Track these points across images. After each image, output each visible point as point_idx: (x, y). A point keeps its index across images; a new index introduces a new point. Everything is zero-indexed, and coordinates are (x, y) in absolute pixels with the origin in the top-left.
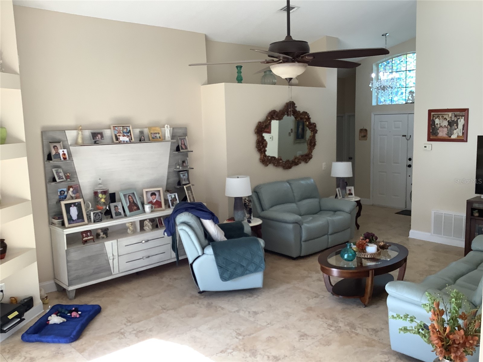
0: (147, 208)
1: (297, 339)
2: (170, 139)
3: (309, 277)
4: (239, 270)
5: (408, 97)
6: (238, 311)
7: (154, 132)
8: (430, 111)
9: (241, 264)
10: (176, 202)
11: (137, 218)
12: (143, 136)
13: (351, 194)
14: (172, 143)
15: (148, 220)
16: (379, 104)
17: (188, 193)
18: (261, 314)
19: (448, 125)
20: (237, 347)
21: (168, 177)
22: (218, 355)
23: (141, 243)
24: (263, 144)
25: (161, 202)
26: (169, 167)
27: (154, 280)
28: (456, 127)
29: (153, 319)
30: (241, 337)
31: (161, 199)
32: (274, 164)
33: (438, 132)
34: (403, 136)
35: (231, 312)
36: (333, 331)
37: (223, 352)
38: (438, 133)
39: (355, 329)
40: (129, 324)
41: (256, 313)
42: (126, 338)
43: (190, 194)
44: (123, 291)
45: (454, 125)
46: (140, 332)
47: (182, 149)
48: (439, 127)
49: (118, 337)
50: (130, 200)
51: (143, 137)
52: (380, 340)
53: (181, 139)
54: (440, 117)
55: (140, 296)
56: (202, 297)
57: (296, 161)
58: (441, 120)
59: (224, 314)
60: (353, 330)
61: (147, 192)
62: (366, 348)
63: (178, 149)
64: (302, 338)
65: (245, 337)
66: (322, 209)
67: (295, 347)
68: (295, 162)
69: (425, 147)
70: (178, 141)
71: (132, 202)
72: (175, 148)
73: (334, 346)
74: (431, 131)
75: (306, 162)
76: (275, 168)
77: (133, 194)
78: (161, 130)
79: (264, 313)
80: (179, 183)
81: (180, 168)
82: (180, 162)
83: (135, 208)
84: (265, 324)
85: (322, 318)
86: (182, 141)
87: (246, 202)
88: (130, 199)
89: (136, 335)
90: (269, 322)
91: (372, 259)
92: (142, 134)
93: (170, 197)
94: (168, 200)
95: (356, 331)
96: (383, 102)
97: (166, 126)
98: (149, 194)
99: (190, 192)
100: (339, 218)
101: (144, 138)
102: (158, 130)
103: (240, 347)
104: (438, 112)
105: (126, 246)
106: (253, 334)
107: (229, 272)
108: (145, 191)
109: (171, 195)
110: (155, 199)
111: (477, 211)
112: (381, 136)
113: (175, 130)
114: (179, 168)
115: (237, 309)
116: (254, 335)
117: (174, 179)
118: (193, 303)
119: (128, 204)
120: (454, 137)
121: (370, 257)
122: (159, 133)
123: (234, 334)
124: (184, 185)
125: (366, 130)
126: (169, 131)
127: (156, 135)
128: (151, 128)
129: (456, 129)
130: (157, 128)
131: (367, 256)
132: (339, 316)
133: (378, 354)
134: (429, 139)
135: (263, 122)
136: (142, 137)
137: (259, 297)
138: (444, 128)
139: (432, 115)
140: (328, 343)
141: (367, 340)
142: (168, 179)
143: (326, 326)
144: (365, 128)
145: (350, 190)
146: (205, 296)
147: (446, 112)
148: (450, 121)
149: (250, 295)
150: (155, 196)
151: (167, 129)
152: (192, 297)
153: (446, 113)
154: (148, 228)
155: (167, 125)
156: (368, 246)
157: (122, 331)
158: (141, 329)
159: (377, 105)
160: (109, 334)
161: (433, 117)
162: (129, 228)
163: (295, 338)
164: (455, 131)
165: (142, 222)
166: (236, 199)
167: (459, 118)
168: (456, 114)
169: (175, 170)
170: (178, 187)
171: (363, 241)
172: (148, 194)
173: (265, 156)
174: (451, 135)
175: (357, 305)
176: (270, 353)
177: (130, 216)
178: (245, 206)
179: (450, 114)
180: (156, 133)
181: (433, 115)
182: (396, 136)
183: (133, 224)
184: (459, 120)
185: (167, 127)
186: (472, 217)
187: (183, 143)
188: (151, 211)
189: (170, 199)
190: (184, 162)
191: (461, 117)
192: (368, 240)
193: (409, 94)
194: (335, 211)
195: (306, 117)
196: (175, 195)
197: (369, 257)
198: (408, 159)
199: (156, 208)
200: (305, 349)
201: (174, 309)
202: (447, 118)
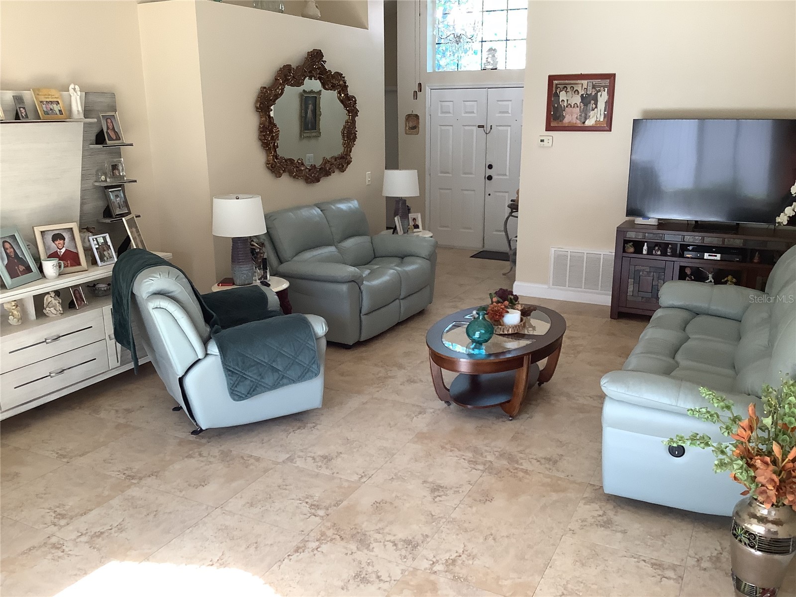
0: (50, 267)
1: (430, 498)
2: (82, 116)
3: (390, 377)
4: (269, 380)
5: (487, 58)
6: (291, 459)
7: (48, 100)
8: (551, 78)
9: (274, 365)
10: (109, 252)
11: (27, 292)
12: (24, 108)
13: (416, 227)
14: (86, 125)
15: (53, 294)
16: (437, 70)
17: (131, 232)
18: (339, 459)
19: (581, 102)
20: (323, 534)
21: (82, 198)
22: (294, 557)
23: (45, 343)
24: (271, 132)
25: (77, 254)
26: (84, 177)
27: (80, 417)
28: (594, 106)
29: (115, 502)
30: (321, 513)
31: (76, 247)
32: (291, 174)
33: (564, 114)
34: (479, 127)
35: (278, 463)
36: (483, 471)
37: (300, 550)
38: (564, 117)
39: (517, 462)
40: (63, 522)
41: (327, 459)
42: (69, 555)
43: (136, 235)
44: (17, 449)
45: (590, 103)
46: (98, 536)
47: (111, 139)
48: (566, 106)
49: (50, 556)
50: (8, 251)
51: (23, 111)
52: (568, 476)
53: (106, 118)
54: (569, 89)
55: (64, 457)
56: (204, 441)
57: (328, 167)
58: (570, 94)
59: (266, 471)
60: (516, 466)
61: (43, 233)
62: (555, 496)
63: (100, 139)
64: (436, 493)
65: (330, 511)
66: (377, 255)
67: (433, 514)
68: (325, 170)
69: (542, 141)
70: (99, 121)
71: (12, 255)
72: (94, 138)
73: (500, 501)
74: (552, 113)
75: (342, 169)
76: (292, 179)
77: (13, 237)
78: (61, 95)
79: (342, 455)
80: (108, 213)
81: (108, 180)
82: (107, 166)
83: (22, 268)
84: (355, 478)
85: (451, 451)
86: (109, 121)
87: (254, 247)
88: (7, 249)
89: (91, 543)
90: (361, 472)
91: (517, 335)
92: (20, 103)
93: (95, 242)
94: (91, 249)
95: (521, 467)
96: (443, 68)
97: (72, 86)
98: (49, 237)
99: (134, 230)
100: (412, 267)
101: (25, 111)
102: (54, 95)
103: (330, 533)
104: (565, 80)
105: (10, 353)
106: (342, 501)
107: (248, 382)
108: (38, 231)
109: (96, 239)
110: (63, 247)
111: (631, 244)
112: (443, 128)
113: (91, 98)
114: (106, 181)
115: (288, 456)
116: (345, 503)
117: (96, 205)
118: (190, 456)
119: (6, 262)
120: (589, 123)
121: (513, 332)
122: (58, 103)
123: (305, 508)
124: (124, 217)
125: (417, 116)
126: (78, 98)
127: (52, 107)
128: (39, 90)
129: (593, 110)
130: (53, 92)
131: (508, 331)
132: (478, 442)
133: (581, 504)
134: (549, 128)
135: (270, 89)
136: (20, 111)
137: (319, 427)
138: (574, 107)
139: (554, 86)
140: (486, 497)
141: (549, 480)
142: (82, 204)
143: (466, 464)
144: (414, 113)
145: (414, 219)
146: (210, 438)
147: (577, 80)
148: (584, 95)
149: (299, 424)
150: (62, 242)
151: (75, 94)
152: (181, 443)
153: (579, 81)
154: (54, 312)
155: (75, 85)
156: (508, 312)
157: (54, 540)
158: (98, 529)
159: (434, 71)
160: (24, 553)
161: (557, 88)
162: (12, 313)
163: (425, 497)
164: (592, 113)
165: (39, 300)
166: (236, 240)
167: (600, 91)
168: (594, 83)
169: (97, 184)
170: (108, 221)
171: (500, 304)
172: (45, 236)
173: (276, 157)
174: (586, 119)
175: (498, 418)
176: (395, 535)
177: (13, 288)
178: (253, 254)
179: (585, 82)
180: (52, 102)
181: (557, 84)
182: (466, 128)
183: (19, 303)
184: (599, 94)
185: (74, 89)
186: (625, 254)
187: (111, 127)
188: (58, 274)
189: (94, 247)
190: (115, 167)
191: (602, 88)
192: (506, 303)
193: (487, 53)
194: (402, 257)
195: (341, 82)
196: (104, 238)
197: (510, 332)
198: (487, 166)
199: (67, 266)
200: (453, 516)
201: (154, 474)
202: (580, 91)
